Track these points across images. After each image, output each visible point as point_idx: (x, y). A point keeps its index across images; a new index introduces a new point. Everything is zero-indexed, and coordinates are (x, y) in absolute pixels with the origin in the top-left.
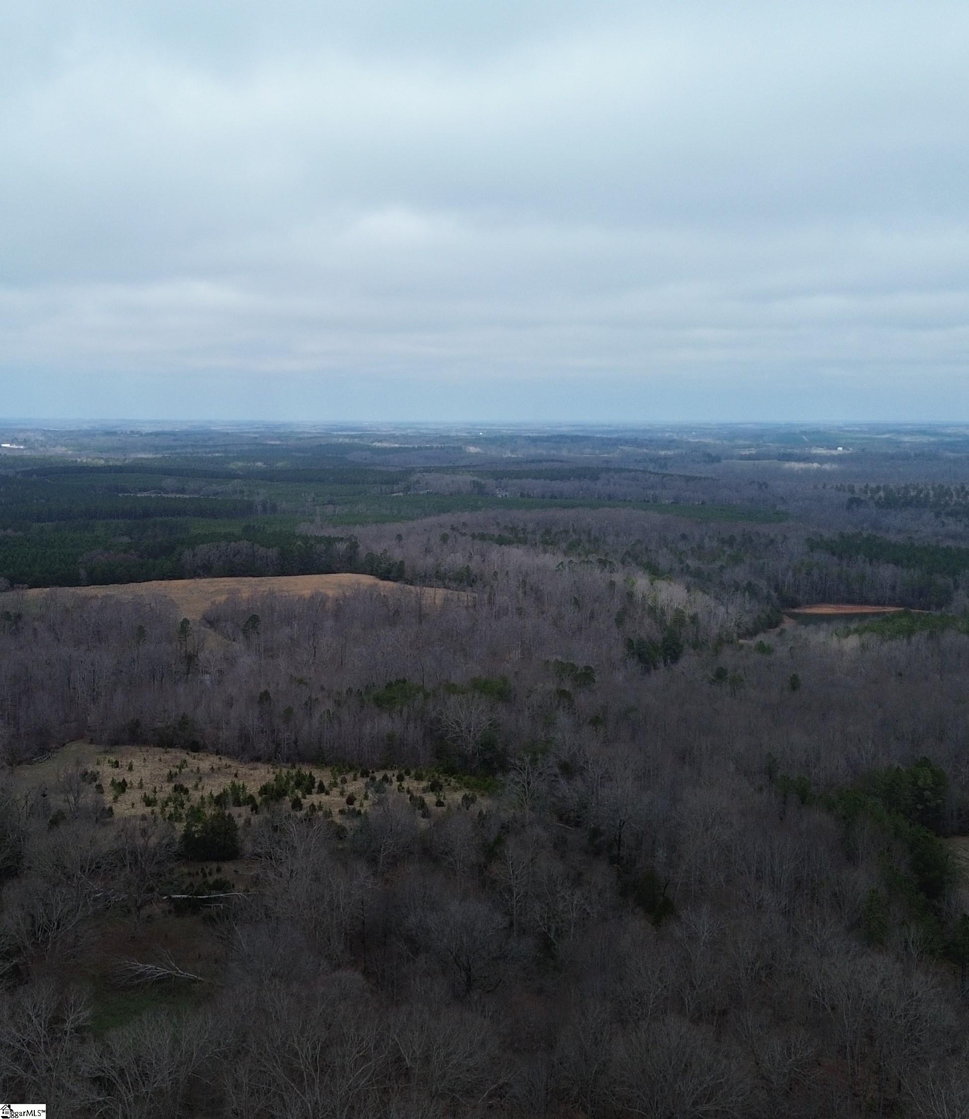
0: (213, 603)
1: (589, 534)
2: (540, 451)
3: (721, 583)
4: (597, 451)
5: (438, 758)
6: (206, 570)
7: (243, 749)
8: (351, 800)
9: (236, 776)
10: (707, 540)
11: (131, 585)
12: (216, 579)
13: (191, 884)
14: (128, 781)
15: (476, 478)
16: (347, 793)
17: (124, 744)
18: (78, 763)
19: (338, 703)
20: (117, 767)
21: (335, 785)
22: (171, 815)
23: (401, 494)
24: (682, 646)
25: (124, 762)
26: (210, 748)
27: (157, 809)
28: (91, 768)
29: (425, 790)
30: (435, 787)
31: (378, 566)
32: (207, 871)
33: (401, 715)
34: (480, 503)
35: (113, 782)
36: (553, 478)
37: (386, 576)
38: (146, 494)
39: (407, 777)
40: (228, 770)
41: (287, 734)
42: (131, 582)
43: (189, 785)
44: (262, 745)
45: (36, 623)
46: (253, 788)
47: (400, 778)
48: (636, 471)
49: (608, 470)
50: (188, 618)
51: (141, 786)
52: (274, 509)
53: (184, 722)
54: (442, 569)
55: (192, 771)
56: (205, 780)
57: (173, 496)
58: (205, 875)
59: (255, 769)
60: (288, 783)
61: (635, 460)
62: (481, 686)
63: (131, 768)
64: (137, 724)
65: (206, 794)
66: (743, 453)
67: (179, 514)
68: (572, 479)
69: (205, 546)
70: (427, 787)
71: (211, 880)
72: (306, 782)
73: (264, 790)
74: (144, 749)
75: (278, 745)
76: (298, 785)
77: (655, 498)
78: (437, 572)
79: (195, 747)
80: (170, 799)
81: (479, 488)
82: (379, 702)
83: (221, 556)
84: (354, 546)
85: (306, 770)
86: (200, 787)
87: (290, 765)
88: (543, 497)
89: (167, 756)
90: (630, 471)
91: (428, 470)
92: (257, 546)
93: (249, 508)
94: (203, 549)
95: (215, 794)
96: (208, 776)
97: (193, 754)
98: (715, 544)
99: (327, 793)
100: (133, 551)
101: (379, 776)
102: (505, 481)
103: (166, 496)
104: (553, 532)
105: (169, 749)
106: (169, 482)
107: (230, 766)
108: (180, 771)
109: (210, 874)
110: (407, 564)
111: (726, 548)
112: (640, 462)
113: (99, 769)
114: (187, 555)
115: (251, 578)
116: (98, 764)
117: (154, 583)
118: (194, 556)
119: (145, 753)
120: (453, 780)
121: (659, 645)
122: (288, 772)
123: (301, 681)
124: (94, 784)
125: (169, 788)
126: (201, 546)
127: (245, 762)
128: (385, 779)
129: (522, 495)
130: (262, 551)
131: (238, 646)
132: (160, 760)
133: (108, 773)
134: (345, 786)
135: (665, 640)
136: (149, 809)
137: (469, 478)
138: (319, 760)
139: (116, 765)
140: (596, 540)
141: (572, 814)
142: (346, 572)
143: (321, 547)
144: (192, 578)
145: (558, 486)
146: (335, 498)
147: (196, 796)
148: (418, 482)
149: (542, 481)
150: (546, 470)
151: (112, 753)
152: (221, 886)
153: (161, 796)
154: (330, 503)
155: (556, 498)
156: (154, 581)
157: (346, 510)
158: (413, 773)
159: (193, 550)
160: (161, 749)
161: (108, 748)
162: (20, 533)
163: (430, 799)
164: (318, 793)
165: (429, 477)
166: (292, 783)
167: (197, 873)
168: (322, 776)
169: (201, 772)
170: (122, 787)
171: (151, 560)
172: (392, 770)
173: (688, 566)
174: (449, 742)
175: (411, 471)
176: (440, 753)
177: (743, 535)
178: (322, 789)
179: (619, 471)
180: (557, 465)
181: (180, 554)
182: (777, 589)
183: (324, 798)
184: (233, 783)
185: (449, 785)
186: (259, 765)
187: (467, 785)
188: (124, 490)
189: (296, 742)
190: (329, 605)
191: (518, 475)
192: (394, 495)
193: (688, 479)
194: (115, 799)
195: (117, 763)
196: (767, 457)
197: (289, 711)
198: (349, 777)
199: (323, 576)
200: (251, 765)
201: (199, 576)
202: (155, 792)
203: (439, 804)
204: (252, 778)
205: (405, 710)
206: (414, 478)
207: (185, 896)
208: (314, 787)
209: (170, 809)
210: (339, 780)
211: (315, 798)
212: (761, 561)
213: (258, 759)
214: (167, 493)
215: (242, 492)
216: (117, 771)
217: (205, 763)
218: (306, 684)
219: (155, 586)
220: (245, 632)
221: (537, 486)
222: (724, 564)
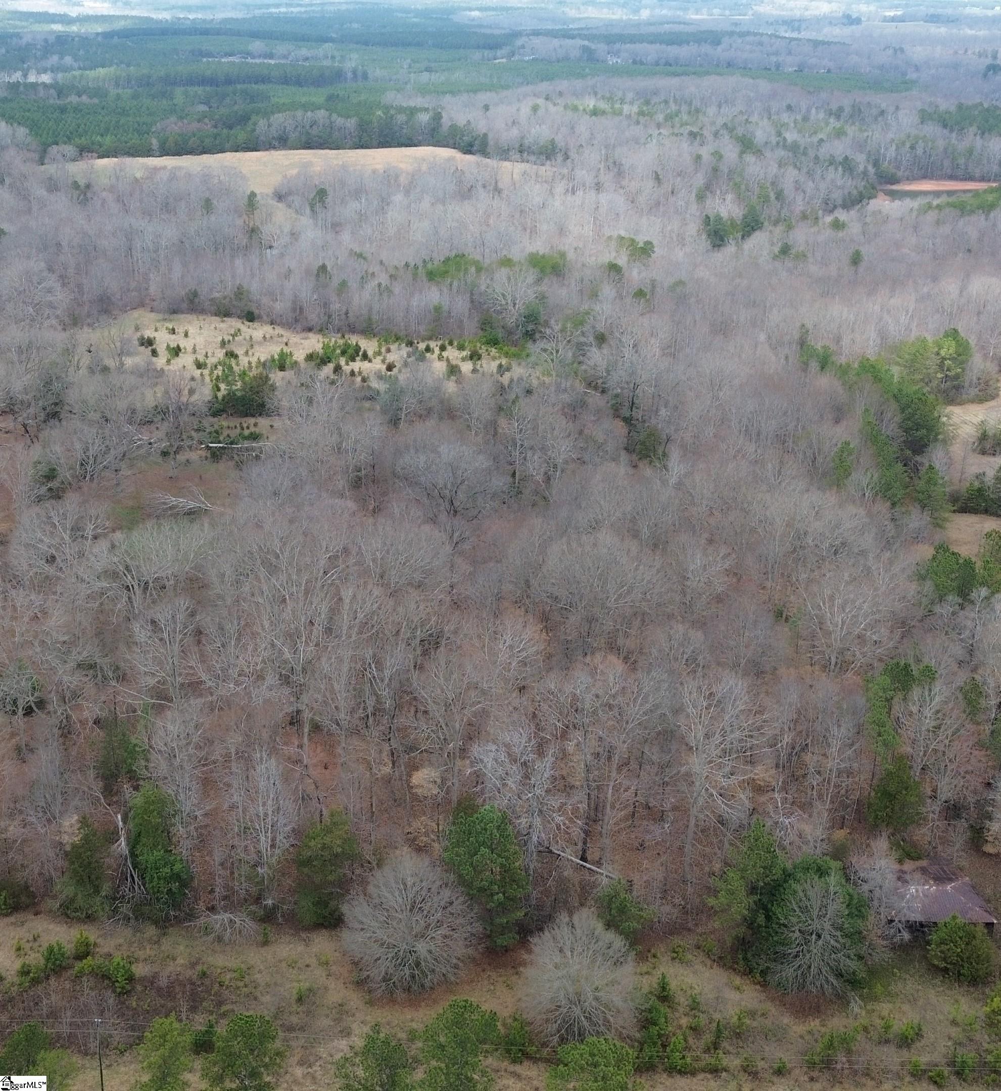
0: (285, 177)
1: (690, 104)
2: (664, 12)
3: (817, 158)
4: (727, 12)
5: (482, 329)
6: (282, 142)
7: (296, 321)
8: (390, 368)
9: (286, 344)
10: (813, 111)
11: (205, 156)
12: (292, 151)
13: (228, 436)
14: (182, 346)
15: (586, 43)
16: (387, 361)
17: (182, 313)
18: (137, 329)
19: (392, 277)
20: (174, 333)
21: (379, 353)
22: (218, 377)
23: (504, 60)
24: (762, 223)
25: (180, 330)
26: (265, 318)
27: (206, 372)
28: (148, 333)
29: (463, 359)
30: (475, 356)
31: (460, 139)
32: (245, 425)
33: (451, 290)
34: (587, 70)
35: (168, 346)
36: (671, 43)
37: (468, 150)
38: (231, 59)
39: (449, 348)
40: (280, 339)
41: (337, 306)
42: (205, 153)
43: (240, 352)
44: (314, 316)
45: (104, 194)
46: (299, 356)
47: (443, 348)
48: (762, 35)
49: (731, 34)
50: (257, 191)
51: (194, 351)
52: (365, 76)
53: (240, 293)
54: (526, 141)
55: (245, 339)
56: (256, 347)
57: (258, 61)
58: (242, 429)
59: (306, 338)
60: (334, 350)
61: (767, 22)
62: (536, 261)
63: (186, 335)
64: (195, 294)
65: (254, 360)
66: (887, 14)
67: (263, 82)
68: (692, 43)
69: (280, 115)
70: (466, 356)
71: (246, 432)
72: (350, 351)
73: (310, 357)
74: (201, 318)
75: (330, 316)
76: (343, 353)
77: (778, 66)
78: (521, 146)
79: (251, 317)
80: (220, 363)
81: (589, 55)
82: (431, 276)
83: (297, 126)
84: (437, 117)
85: (353, 339)
86: (250, 353)
87: (339, 335)
88: (657, 64)
89: (223, 325)
90: (755, 34)
91: (536, 33)
92: (334, 116)
93: (338, 76)
94: (278, 119)
95: (262, 360)
96: (260, 343)
97: (248, 323)
98: (821, 115)
99: (370, 361)
100: (206, 120)
101: (422, 346)
102: (617, 46)
103: (253, 61)
104: (653, 102)
105: (225, 319)
106: (257, 46)
107: (282, 336)
108: (234, 339)
109: (248, 428)
110: (490, 136)
111: (832, 120)
112: (772, 24)
113: (156, 335)
114: (262, 123)
115: (328, 151)
116: (156, 330)
117: (228, 155)
118: (269, 126)
119: (202, 322)
120: (493, 350)
121: (739, 223)
122: (336, 341)
123: (360, 256)
124: (150, 348)
125: (220, 354)
126: (276, 116)
127: (297, 332)
128: (428, 349)
129: (635, 62)
130: (339, 121)
131: (305, 221)
132: (216, 328)
133: (163, 339)
134: (388, 355)
135: (745, 217)
136: (199, 371)
137: (580, 42)
138: (368, 331)
139: (173, 331)
140: (697, 111)
141: (600, 381)
142: (429, 145)
143: (401, 118)
144: (267, 150)
145: (673, 51)
146: (433, 65)
147: (244, 361)
148: (523, 47)
149: (657, 46)
150: (665, 33)
151: (171, 321)
152: (254, 437)
153: (211, 361)
154: (428, 70)
155: (670, 65)
156: (229, 153)
157: (443, 78)
158: (456, 344)
159: (268, 120)
160: (217, 318)
161: (167, 316)
162: (96, 101)
163: (466, 367)
164: (361, 360)
165: (536, 41)
166: (338, 351)
167: (236, 427)
168: (368, 345)
169: (254, 340)
170: (176, 351)
171: (225, 131)
172: (436, 340)
173: (785, 139)
174: (494, 315)
175: (516, 35)
176: (486, 324)
177: (853, 106)
178: (365, 357)
179: (742, 35)
180: (681, 28)
181: (255, 124)
182: (876, 164)
183: (366, 365)
184: (282, 350)
185: (489, 354)
186: (311, 335)
187: (507, 355)
188: (209, 55)
189: (347, 313)
190: (403, 180)
191: (633, 39)
192: (497, 61)
193: (816, 44)
194: (168, 361)
195: (173, 330)
196: (913, 18)
197: (343, 284)
198: (393, 347)
199: (403, 149)
200: (304, 335)
201: (274, 148)
202: (206, 356)
203: (474, 371)
204: (301, 347)
205: (455, 283)
206: (519, 42)
207: (221, 445)
208: (358, 355)
209: (219, 371)
210: (383, 350)
211: (357, 365)
212: (866, 134)
213: (310, 330)
214: (253, 57)
215: (333, 57)
216: (173, 337)
217: (258, 331)
218: (365, 259)
219: (229, 158)
220: (312, 207)
221: (651, 51)
222: (825, 139)
